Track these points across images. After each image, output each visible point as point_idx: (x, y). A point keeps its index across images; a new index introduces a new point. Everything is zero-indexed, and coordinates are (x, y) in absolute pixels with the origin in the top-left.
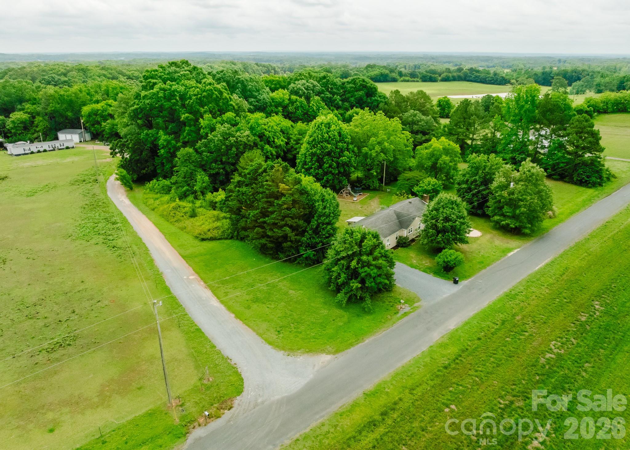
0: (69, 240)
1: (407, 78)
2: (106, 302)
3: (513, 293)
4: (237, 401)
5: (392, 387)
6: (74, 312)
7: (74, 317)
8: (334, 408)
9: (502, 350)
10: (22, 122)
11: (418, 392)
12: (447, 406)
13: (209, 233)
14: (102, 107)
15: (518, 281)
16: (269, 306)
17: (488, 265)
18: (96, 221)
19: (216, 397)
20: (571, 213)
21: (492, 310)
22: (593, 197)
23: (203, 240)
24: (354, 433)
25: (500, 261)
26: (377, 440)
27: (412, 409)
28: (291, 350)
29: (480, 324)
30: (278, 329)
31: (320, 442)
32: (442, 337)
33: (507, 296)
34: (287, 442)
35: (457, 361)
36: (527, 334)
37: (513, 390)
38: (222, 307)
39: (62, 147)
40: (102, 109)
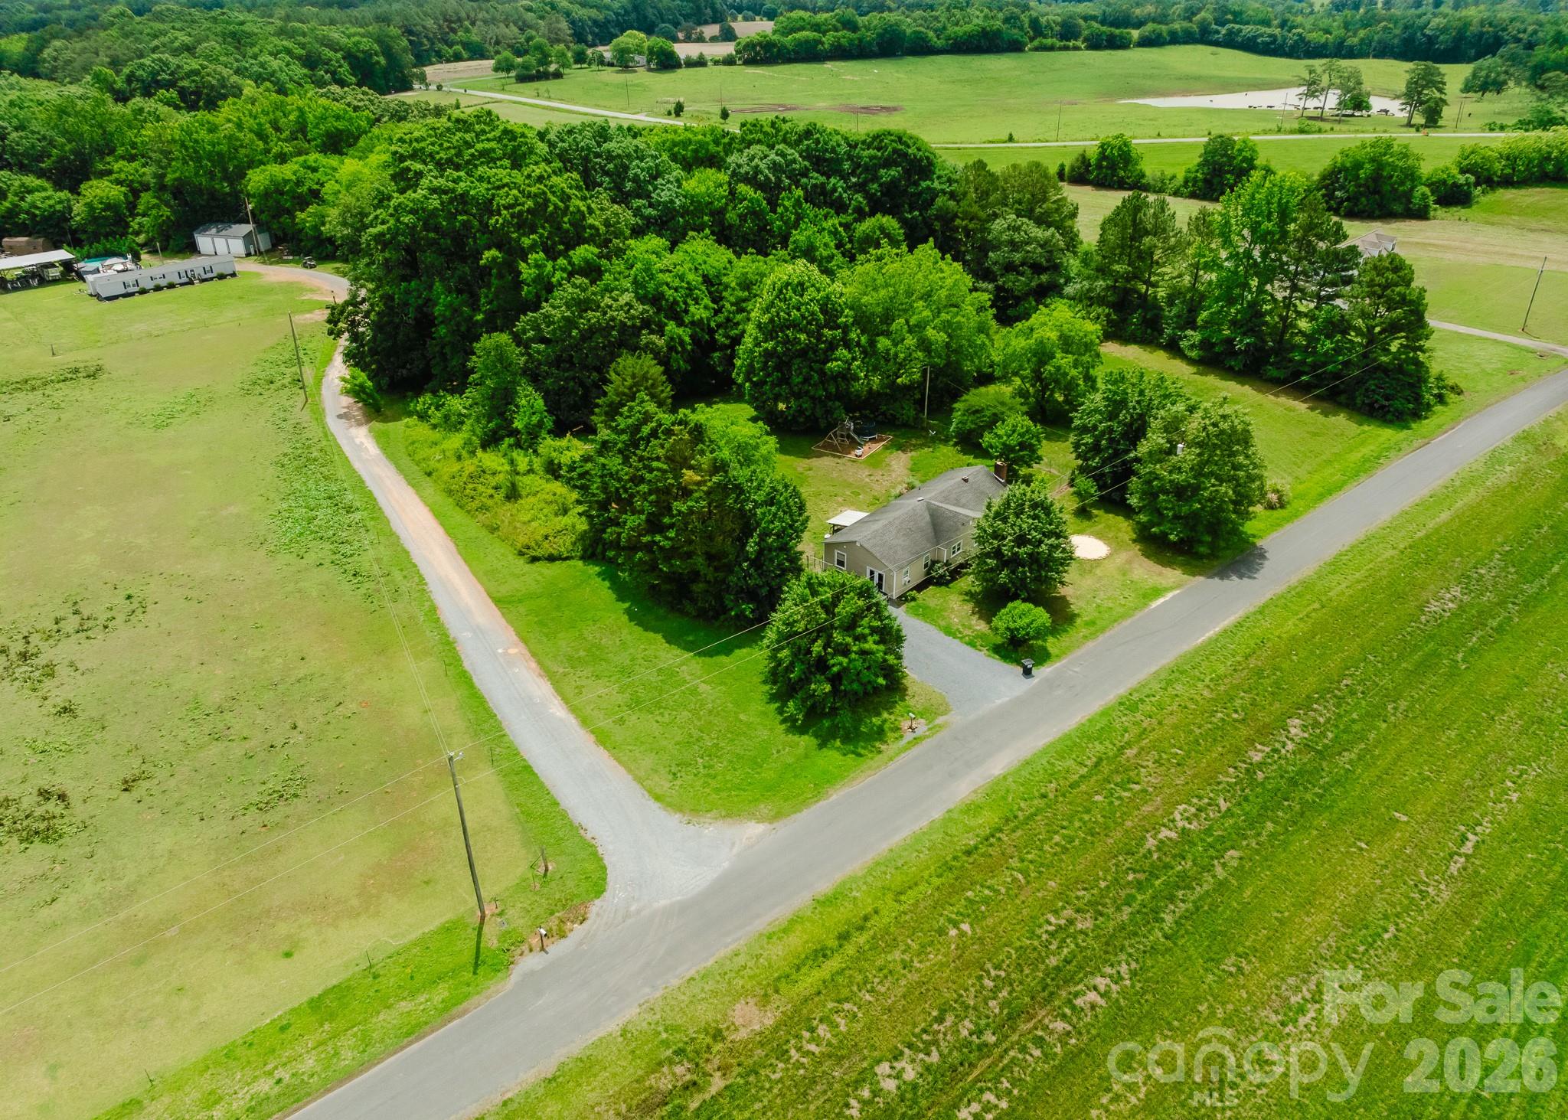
0: (262, 552)
1: (1049, 41)
2: (353, 707)
3: (1135, 697)
4: (595, 907)
5: (864, 888)
6: (295, 727)
7: (297, 738)
8: (760, 925)
9: (1081, 820)
10: (108, 207)
11: (909, 897)
12: (956, 924)
13: (546, 544)
14: (295, 173)
15: (1154, 669)
16: (659, 718)
17: (1103, 630)
18: (312, 503)
19: (560, 900)
20: (1321, 497)
21: (1086, 735)
22: (1388, 449)
23: (534, 559)
24: (787, 969)
25: (1129, 621)
26: (824, 982)
27: (892, 929)
28: (695, 811)
29: (1053, 764)
30: (674, 769)
31: (729, 983)
32: (975, 792)
33: (1121, 704)
34: (675, 982)
35: (992, 840)
36: (1137, 787)
37: (1078, 898)
38: (572, 720)
39: (209, 275)
40: (294, 178)
